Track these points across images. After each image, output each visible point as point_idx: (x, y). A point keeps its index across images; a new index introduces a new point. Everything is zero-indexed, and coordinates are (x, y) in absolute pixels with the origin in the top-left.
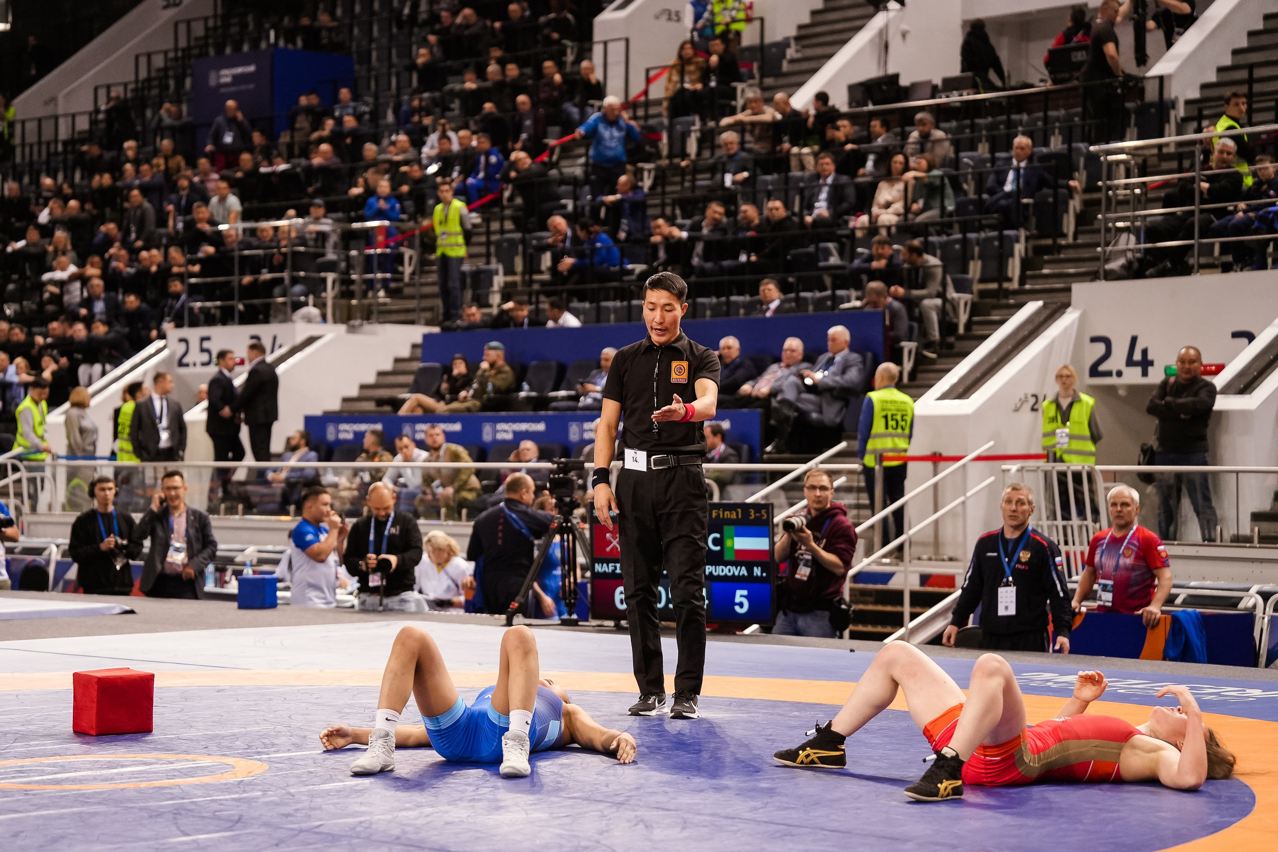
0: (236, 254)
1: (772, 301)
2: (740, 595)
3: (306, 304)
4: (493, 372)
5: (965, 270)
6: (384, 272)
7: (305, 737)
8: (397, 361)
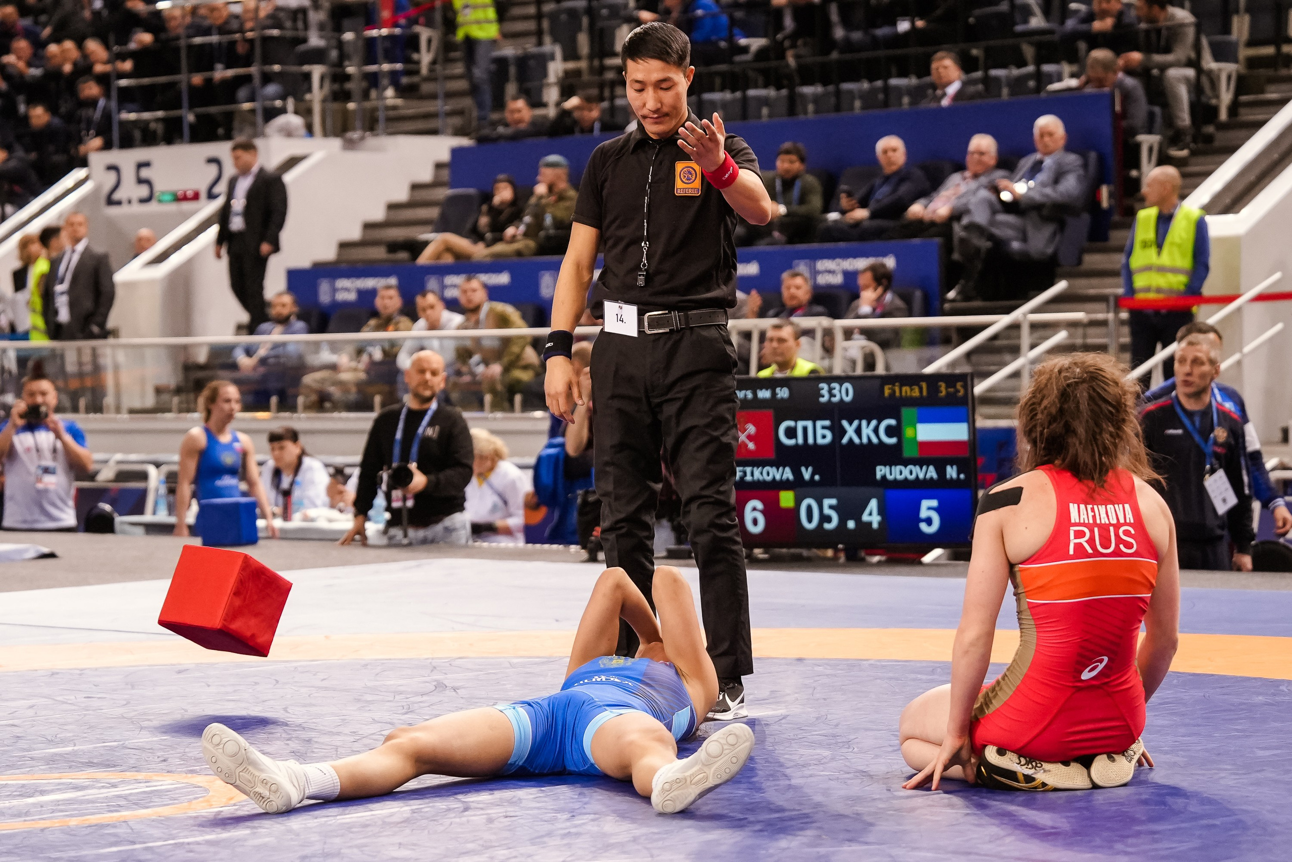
0: (183, 43)
1: (949, 83)
2: (928, 507)
3: (283, 111)
4: (552, 199)
5: (1227, 30)
6: (392, 61)
7: (309, 741)
8: (415, 187)
